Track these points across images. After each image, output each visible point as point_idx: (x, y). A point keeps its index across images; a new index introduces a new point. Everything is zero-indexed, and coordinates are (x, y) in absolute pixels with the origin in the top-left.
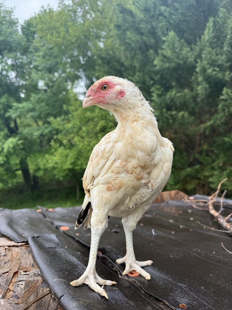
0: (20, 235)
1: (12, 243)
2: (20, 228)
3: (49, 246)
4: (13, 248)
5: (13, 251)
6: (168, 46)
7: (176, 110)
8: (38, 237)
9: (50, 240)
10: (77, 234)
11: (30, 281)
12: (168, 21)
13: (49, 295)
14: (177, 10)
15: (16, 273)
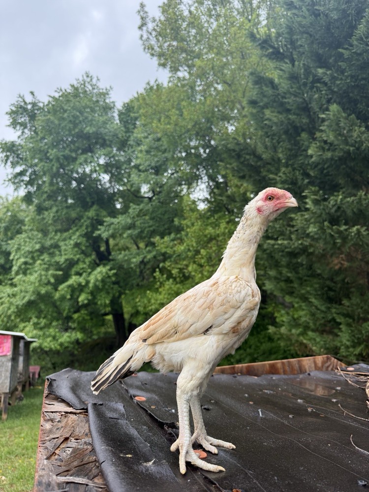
0: (82, 402)
1: (70, 410)
2: (85, 393)
3: (112, 416)
4: (70, 415)
5: (70, 418)
6: (329, 126)
7: (345, 224)
8: (101, 405)
9: (115, 410)
10: (153, 407)
11: (78, 448)
12: (330, 89)
13: (94, 464)
14: (343, 72)
15: (66, 439)
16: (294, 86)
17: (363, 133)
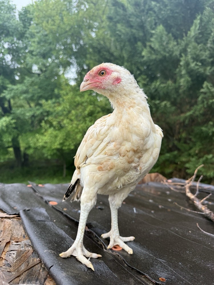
0: (12, 208)
1: (4, 215)
2: (12, 201)
3: (39, 219)
4: (5, 219)
5: (6, 223)
6: (156, 39)
7: (159, 99)
8: (28, 210)
9: (40, 214)
10: (65, 209)
11: (21, 251)
12: (157, 16)
13: (39, 265)
14: (166, 6)
15: (8, 243)
16: (137, 10)
17: (175, 46)
